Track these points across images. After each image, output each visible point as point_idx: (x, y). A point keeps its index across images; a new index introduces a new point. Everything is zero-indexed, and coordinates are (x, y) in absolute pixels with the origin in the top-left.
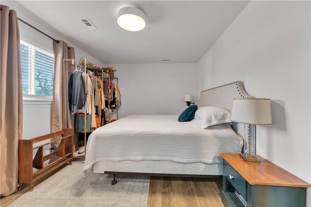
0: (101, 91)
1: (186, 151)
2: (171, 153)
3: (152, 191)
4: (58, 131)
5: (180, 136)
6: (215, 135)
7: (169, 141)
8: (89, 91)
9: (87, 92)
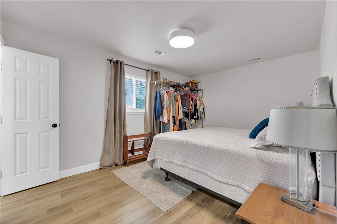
0: (178, 104)
1: (221, 168)
2: (206, 166)
3: (190, 198)
4: (147, 133)
5: (215, 150)
6: (260, 157)
7: (204, 153)
8: (166, 104)
9: (164, 105)
